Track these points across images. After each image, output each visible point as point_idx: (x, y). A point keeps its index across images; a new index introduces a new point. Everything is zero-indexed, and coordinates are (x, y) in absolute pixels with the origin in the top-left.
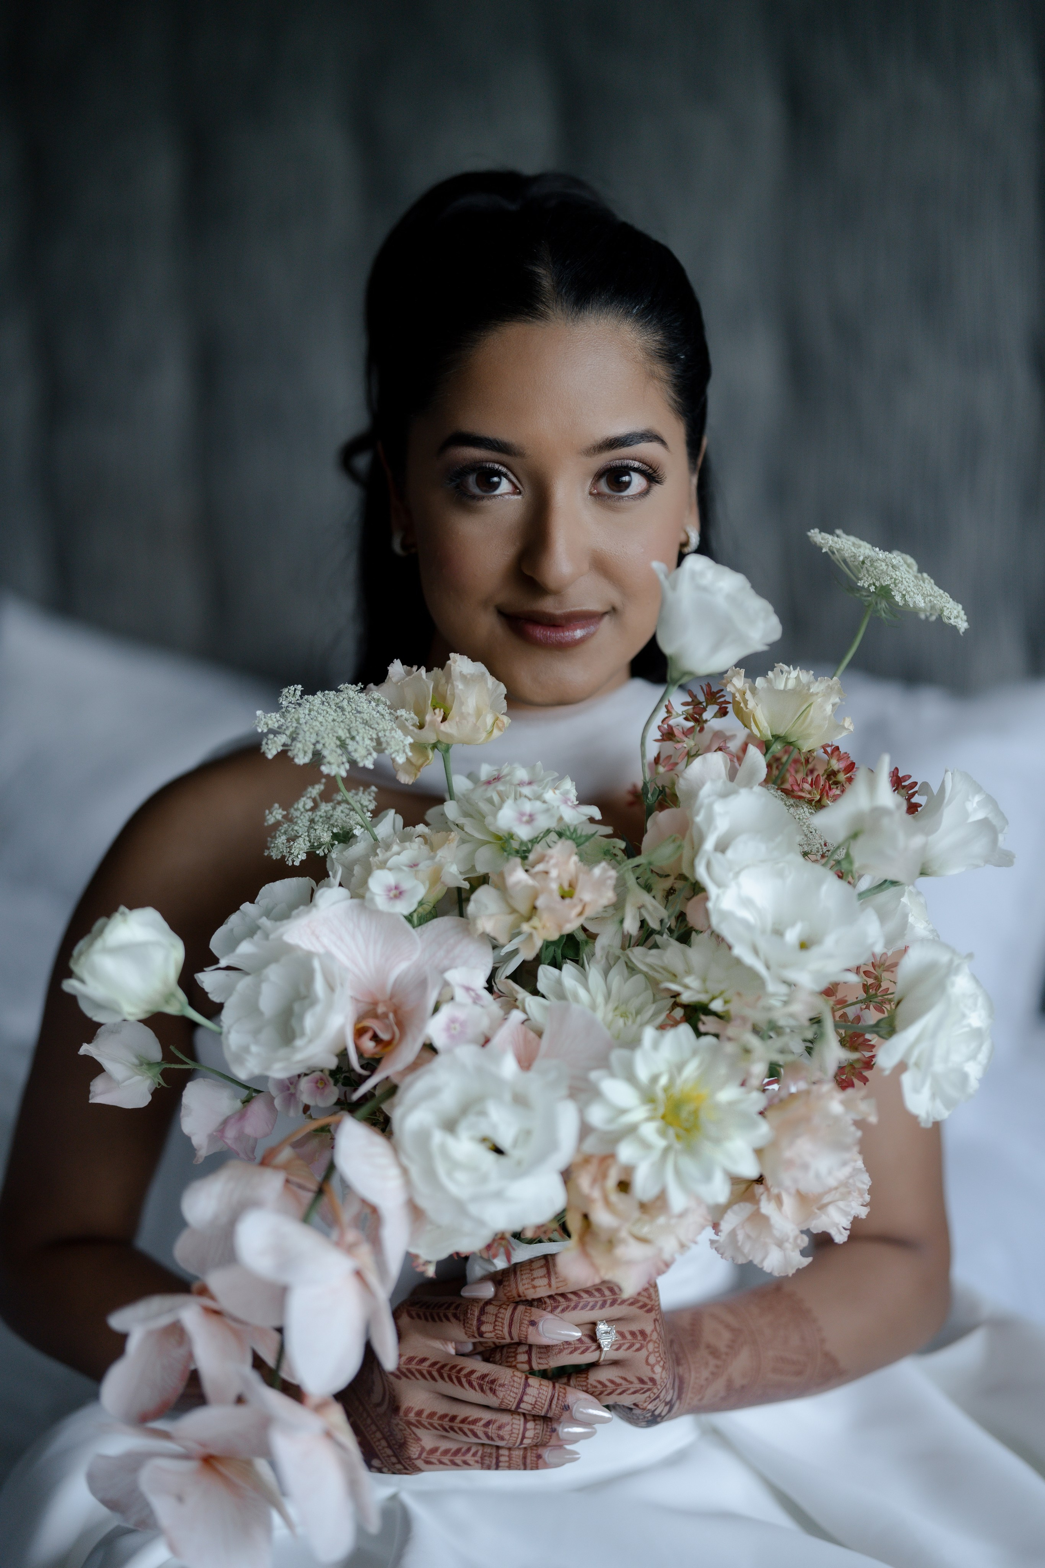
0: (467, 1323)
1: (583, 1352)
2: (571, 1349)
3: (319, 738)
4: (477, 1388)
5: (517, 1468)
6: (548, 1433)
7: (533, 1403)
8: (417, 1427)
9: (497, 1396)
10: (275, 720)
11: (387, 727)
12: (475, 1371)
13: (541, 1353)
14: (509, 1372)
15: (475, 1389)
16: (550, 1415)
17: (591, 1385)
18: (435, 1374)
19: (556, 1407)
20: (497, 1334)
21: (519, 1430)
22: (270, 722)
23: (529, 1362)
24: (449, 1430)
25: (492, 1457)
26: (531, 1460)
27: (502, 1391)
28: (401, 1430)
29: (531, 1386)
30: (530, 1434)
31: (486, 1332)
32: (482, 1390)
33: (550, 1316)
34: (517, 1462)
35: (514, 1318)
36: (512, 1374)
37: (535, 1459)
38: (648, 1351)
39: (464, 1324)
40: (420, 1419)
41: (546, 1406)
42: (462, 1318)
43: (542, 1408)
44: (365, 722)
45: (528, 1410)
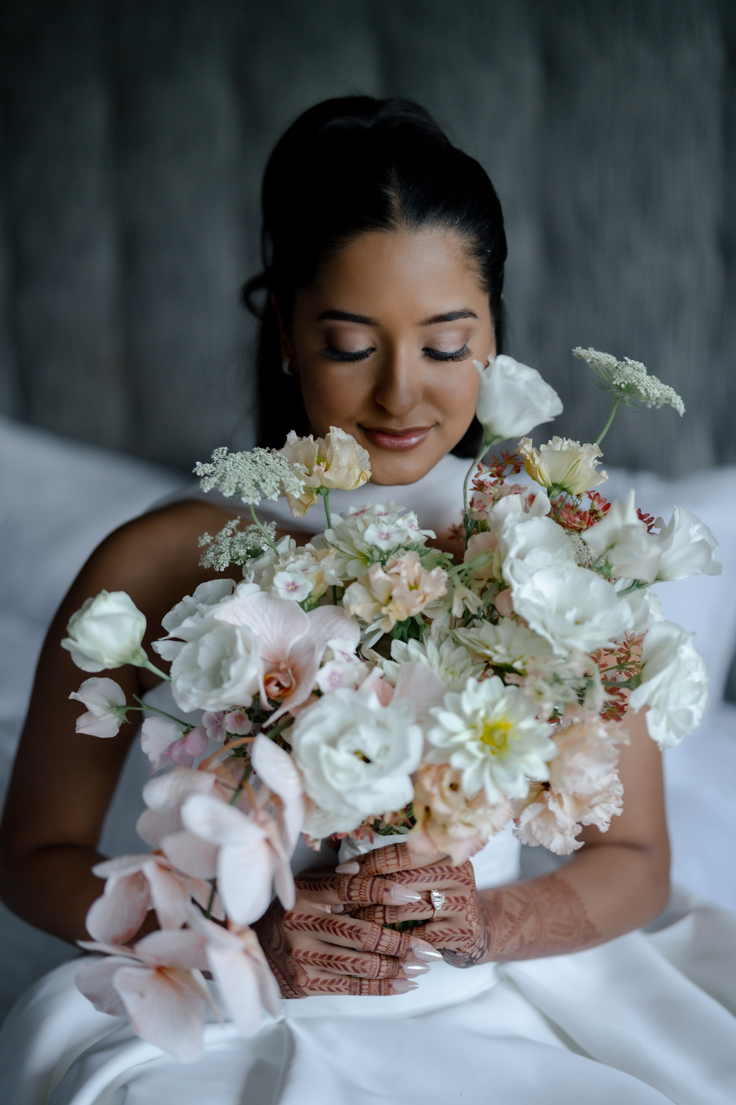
0: (341, 890)
1: (422, 911)
2: (413, 909)
3: (240, 480)
4: (347, 935)
5: (375, 994)
6: (397, 969)
7: (387, 946)
8: (305, 964)
9: (361, 941)
10: (209, 468)
11: (287, 474)
12: (346, 924)
13: (392, 911)
14: (370, 924)
15: (346, 937)
16: (398, 955)
17: (427, 934)
18: (317, 926)
19: (403, 949)
20: (362, 897)
21: (376, 966)
22: (206, 469)
23: (384, 918)
24: (327, 966)
25: (356, 986)
26: (384, 989)
27: (365, 937)
28: (293, 966)
29: (386, 934)
30: (384, 969)
31: (353, 897)
32: (351, 937)
33: (399, 885)
34: (375, 990)
35: (374, 887)
36: (372, 926)
37: (387, 988)
38: (467, 911)
39: (338, 891)
40: (307, 958)
41: (396, 949)
42: (336, 887)
43: (393, 950)
44: (272, 471)
45: (383, 951)
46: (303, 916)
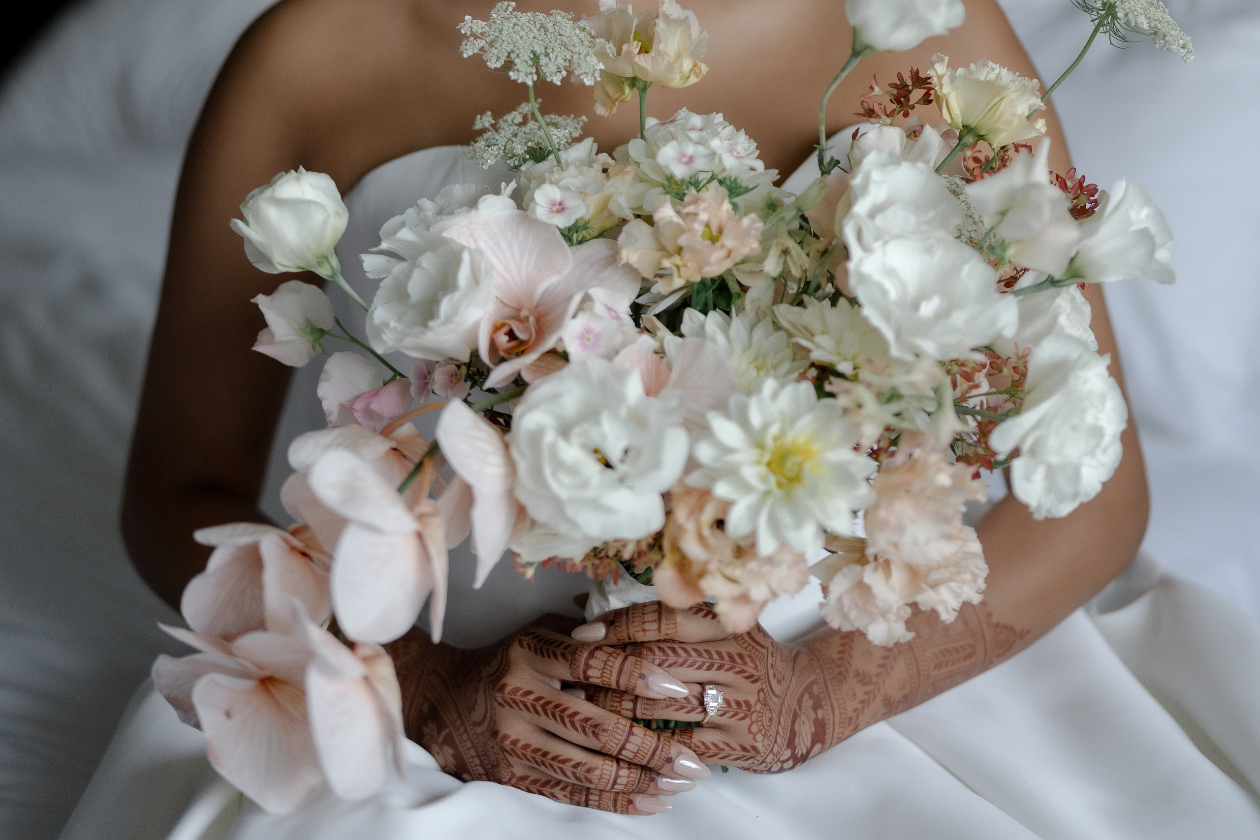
0: (574, 664)
1: (688, 712)
2: (677, 707)
3: (515, 49)
4: (580, 729)
5: (606, 809)
6: (646, 782)
7: (635, 751)
8: (511, 755)
9: (599, 740)
11: (583, 52)
12: (579, 713)
13: (647, 704)
14: (613, 717)
15: (578, 731)
16: (651, 765)
17: (695, 743)
18: (539, 709)
20: (604, 681)
21: (611, 774)
22: (475, 27)
23: (634, 710)
24: (540, 762)
25: (581, 796)
26: (622, 804)
27: (605, 736)
28: (495, 754)
29: (636, 735)
30: (623, 779)
31: (592, 677)
32: (584, 731)
33: (659, 670)
34: (608, 803)
35: (624, 668)
36: (616, 721)
37: (626, 804)
38: (752, 720)
39: (571, 665)
40: (515, 748)
41: (648, 757)
42: (569, 659)
43: (644, 757)
44: (564, 44)
45: (629, 758)
46: (520, 690)
